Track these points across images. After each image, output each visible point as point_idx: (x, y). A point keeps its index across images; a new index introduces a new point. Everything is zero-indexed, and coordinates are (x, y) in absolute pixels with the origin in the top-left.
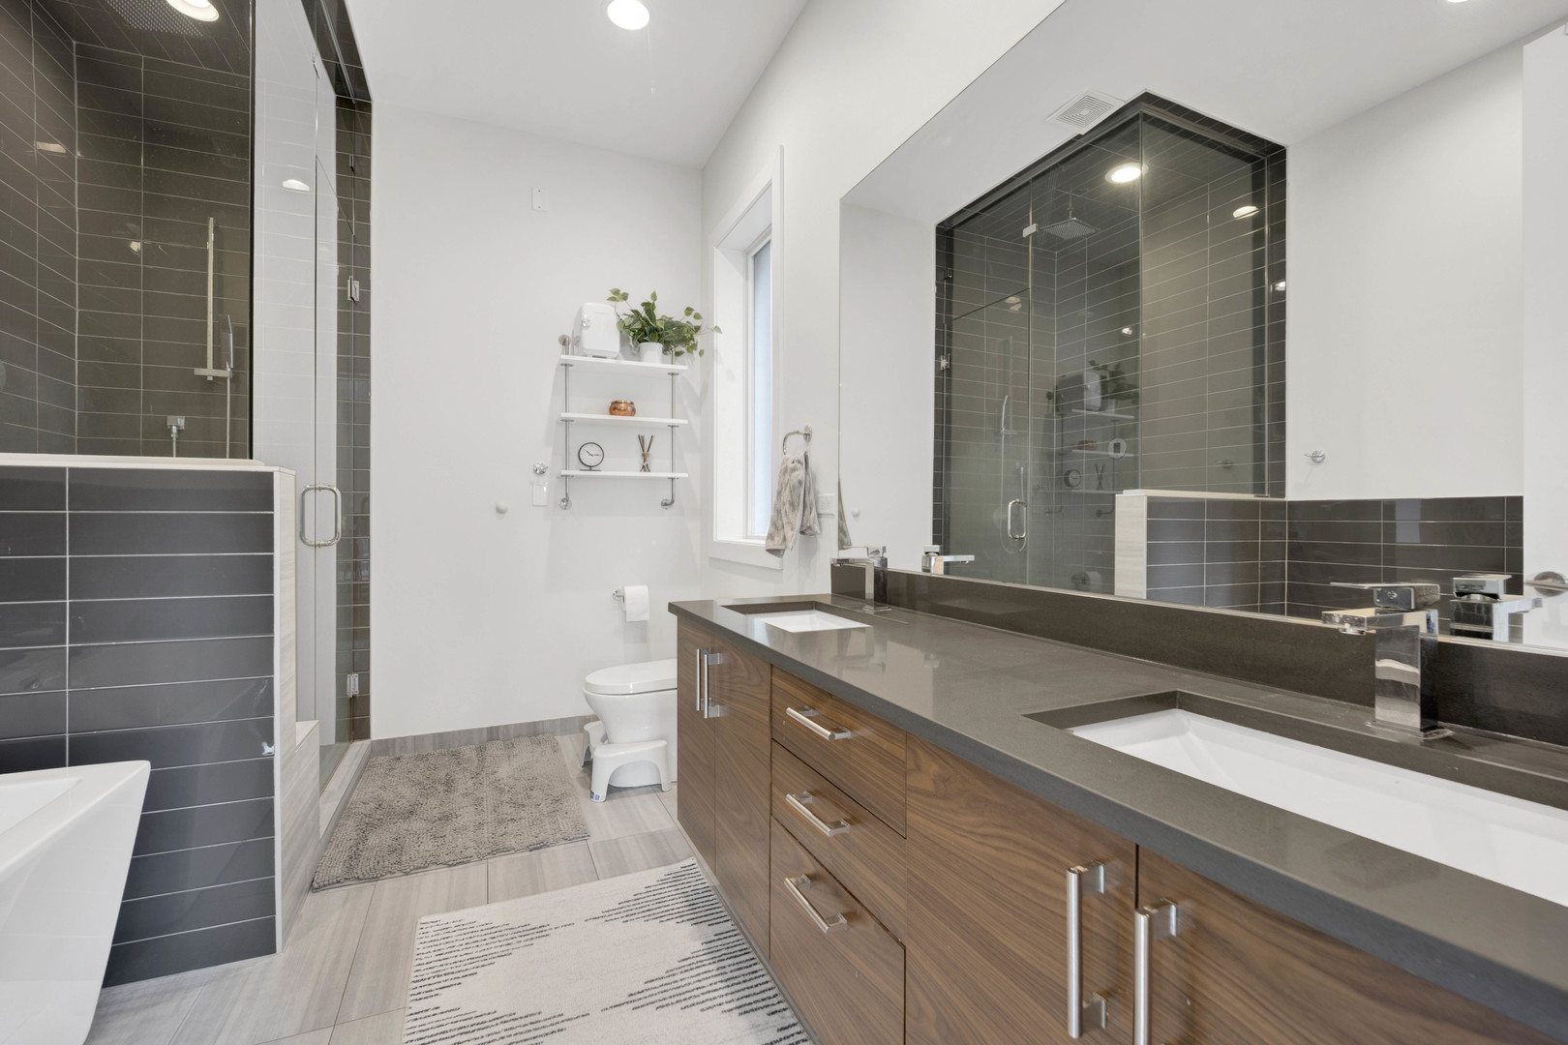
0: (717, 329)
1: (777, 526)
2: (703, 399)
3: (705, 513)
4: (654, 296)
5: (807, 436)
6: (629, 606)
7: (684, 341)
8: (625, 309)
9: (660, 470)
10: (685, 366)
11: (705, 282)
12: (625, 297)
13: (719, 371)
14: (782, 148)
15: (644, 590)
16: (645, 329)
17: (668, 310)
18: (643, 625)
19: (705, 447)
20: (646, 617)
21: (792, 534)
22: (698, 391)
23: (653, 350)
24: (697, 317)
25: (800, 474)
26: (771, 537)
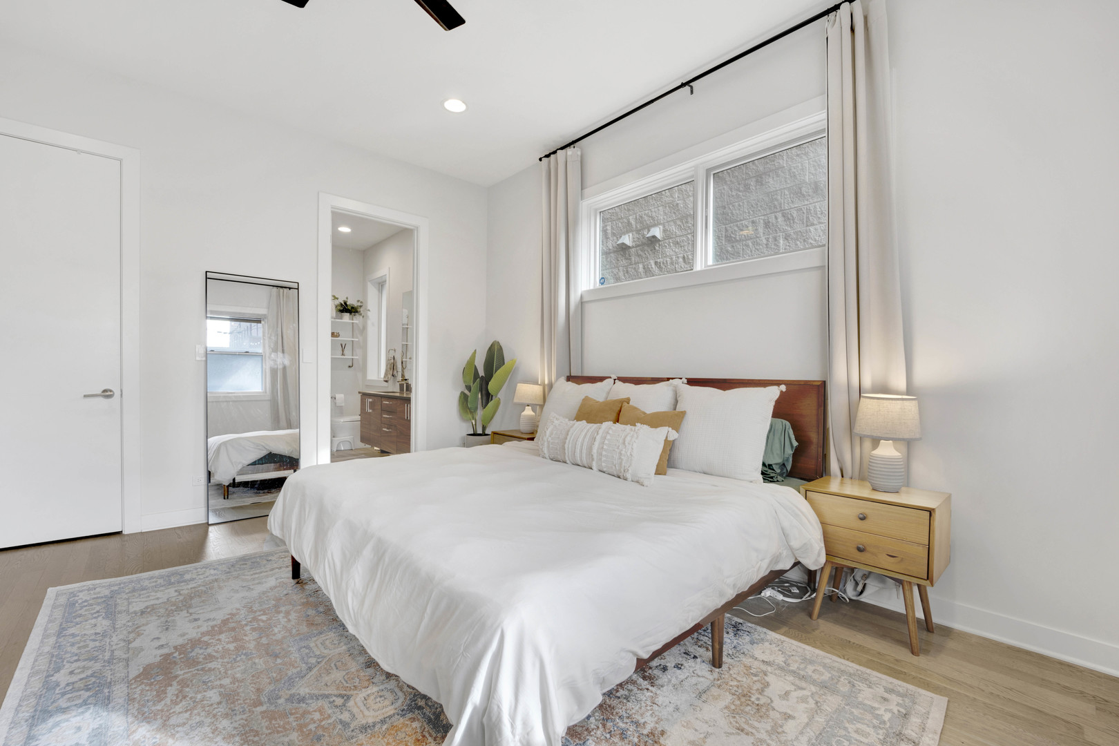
0: (369, 310)
1: (386, 374)
2: (364, 330)
3: (364, 369)
4: (347, 298)
5: (395, 350)
6: (337, 401)
7: (357, 312)
8: (337, 302)
9: (348, 355)
10: (357, 320)
11: (364, 292)
12: (337, 299)
13: (369, 323)
14: (389, 268)
15: (342, 396)
16: (345, 309)
17: (352, 302)
18: (341, 407)
19: (364, 347)
20: (343, 405)
21: (390, 376)
22: (361, 328)
23: (346, 316)
24: (361, 302)
25: (392, 361)
26: (385, 377)
